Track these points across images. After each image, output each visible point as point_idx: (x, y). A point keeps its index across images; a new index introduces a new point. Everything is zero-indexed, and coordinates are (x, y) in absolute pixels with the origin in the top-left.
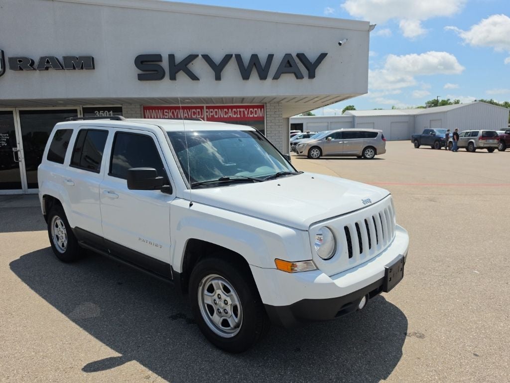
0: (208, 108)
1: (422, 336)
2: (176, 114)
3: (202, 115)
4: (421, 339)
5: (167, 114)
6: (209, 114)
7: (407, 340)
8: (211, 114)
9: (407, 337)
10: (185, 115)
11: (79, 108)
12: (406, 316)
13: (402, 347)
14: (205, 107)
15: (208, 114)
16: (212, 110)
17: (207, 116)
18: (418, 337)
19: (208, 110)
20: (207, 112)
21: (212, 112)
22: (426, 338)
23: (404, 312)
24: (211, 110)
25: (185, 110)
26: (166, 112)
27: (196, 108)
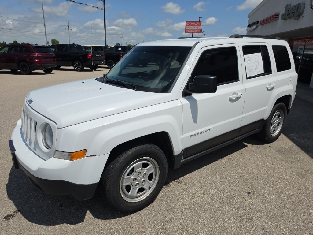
1: (7, 218)
4: (5, 215)
7: (14, 208)
9: (16, 209)
12: (34, 224)
13: (14, 202)
18: (10, 215)
22: (2, 219)
23: (39, 226)
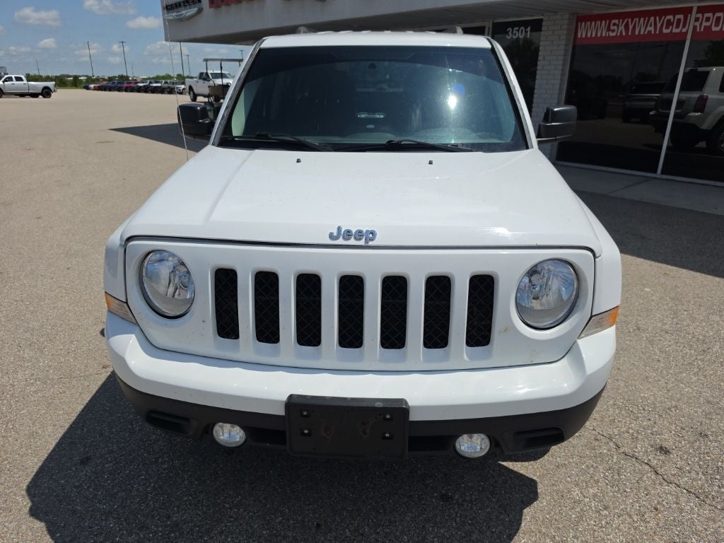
0: (701, 10)
2: (631, 27)
3: (684, 26)
5: (615, 27)
6: (701, 25)
8: (705, 24)
10: (649, 28)
11: (488, 25)
14: (695, 10)
15: (697, 24)
16: (710, 15)
17: (695, 27)
19: (700, 15)
20: (697, 20)
21: (708, 19)
24: (706, 15)
25: (652, 19)
26: (614, 24)
27: (674, 12)
